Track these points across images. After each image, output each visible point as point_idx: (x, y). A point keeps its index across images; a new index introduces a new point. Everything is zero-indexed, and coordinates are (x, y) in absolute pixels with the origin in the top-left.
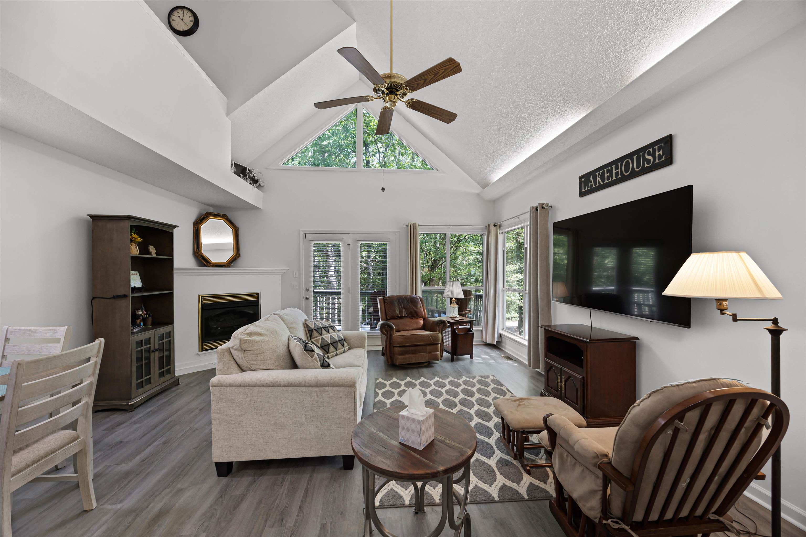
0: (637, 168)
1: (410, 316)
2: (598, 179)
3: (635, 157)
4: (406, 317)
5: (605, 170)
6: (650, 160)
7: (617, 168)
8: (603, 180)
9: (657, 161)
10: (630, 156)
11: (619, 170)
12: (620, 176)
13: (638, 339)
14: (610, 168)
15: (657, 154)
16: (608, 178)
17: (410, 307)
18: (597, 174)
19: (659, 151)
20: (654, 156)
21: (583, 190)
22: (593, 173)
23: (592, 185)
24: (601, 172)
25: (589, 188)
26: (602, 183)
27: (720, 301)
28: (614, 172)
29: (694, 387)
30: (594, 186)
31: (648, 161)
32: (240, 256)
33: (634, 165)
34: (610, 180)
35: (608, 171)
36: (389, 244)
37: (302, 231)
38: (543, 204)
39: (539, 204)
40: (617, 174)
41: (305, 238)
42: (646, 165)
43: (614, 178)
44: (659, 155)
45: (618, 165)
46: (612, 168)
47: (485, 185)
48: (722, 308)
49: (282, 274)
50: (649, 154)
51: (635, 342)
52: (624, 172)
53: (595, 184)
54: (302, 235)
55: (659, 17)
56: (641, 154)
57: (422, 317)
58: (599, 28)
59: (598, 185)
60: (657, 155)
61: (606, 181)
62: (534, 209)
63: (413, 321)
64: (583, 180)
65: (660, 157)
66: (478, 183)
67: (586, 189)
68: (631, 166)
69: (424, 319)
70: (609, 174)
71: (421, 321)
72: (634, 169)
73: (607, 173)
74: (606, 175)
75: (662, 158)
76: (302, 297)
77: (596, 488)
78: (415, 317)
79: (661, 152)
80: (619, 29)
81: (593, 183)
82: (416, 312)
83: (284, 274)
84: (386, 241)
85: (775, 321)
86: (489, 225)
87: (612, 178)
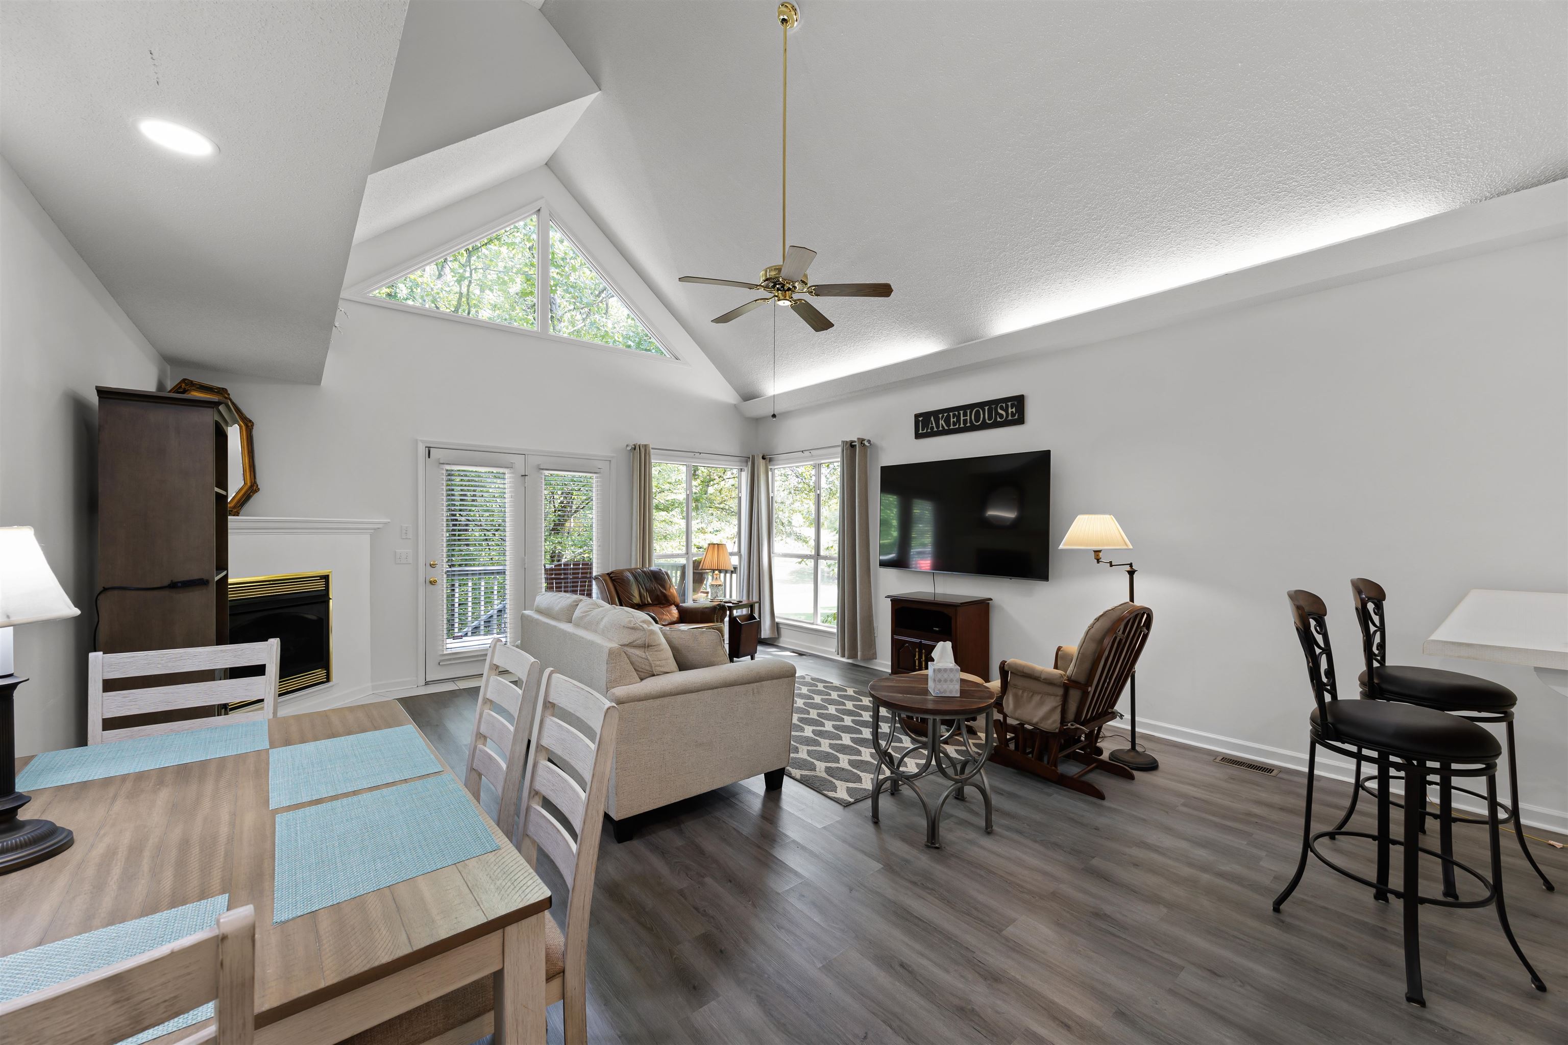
0: (989, 419)
1: (656, 603)
2: (942, 422)
3: (986, 408)
4: (650, 604)
5: (951, 414)
6: (1002, 415)
7: (965, 415)
8: (948, 424)
9: (1010, 418)
10: (982, 405)
11: (968, 418)
12: (968, 425)
13: (991, 599)
14: (957, 413)
15: (1010, 410)
16: (954, 424)
17: (655, 588)
18: (940, 416)
19: (1012, 408)
20: (1006, 411)
21: (921, 432)
22: (936, 414)
23: (932, 428)
24: (945, 415)
25: (929, 430)
26: (946, 428)
27: (1097, 552)
28: (962, 418)
29: (1120, 609)
30: (935, 429)
31: (1001, 416)
32: (259, 489)
33: (985, 415)
34: (957, 426)
35: (954, 416)
36: (597, 478)
37: (423, 442)
38: (863, 440)
39: (858, 439)
40: (965, 421)
41: (429, 457)
42: (999, 419)
43: (962, 425)
44: (1012, 412)
45: (967, 412)
46: (959, 414)
47: (748, 396)
48: (1098, 558)
49: (372, 531)
50: (1002, 408)
51: (989, 603)
52: (973, 421)
53: (938, 427)
54: (422, 451)
55: (1032, 289)
56: (993, 406)
57: (674, 604)
58: (978, 274)
59: (941, 429)
60: (1010, 412)
61: (952, 427)
62: (849, 444)
63: (664, 611)
64: (921, 419)
65: (1013, 415)
66: (736, 389)
67: (925, 431)
68: (982, 416)
69: (677, 606)
70: (955, 420)
71: (674, 611)
72: (985, 420)
73: (953, 418)
74: (952, 420)
75: (1015, 416)
76: (421, 579)
77: (1057, 705)
78: (663, 604)
79: (1014, 410)
80: (996, 284)
81: (934, 425)
82: (665, 596)
83: (376, 533)
84: (591, 473)
85: (1131, 565)
86: (753, 457)
87: (960, 425)
